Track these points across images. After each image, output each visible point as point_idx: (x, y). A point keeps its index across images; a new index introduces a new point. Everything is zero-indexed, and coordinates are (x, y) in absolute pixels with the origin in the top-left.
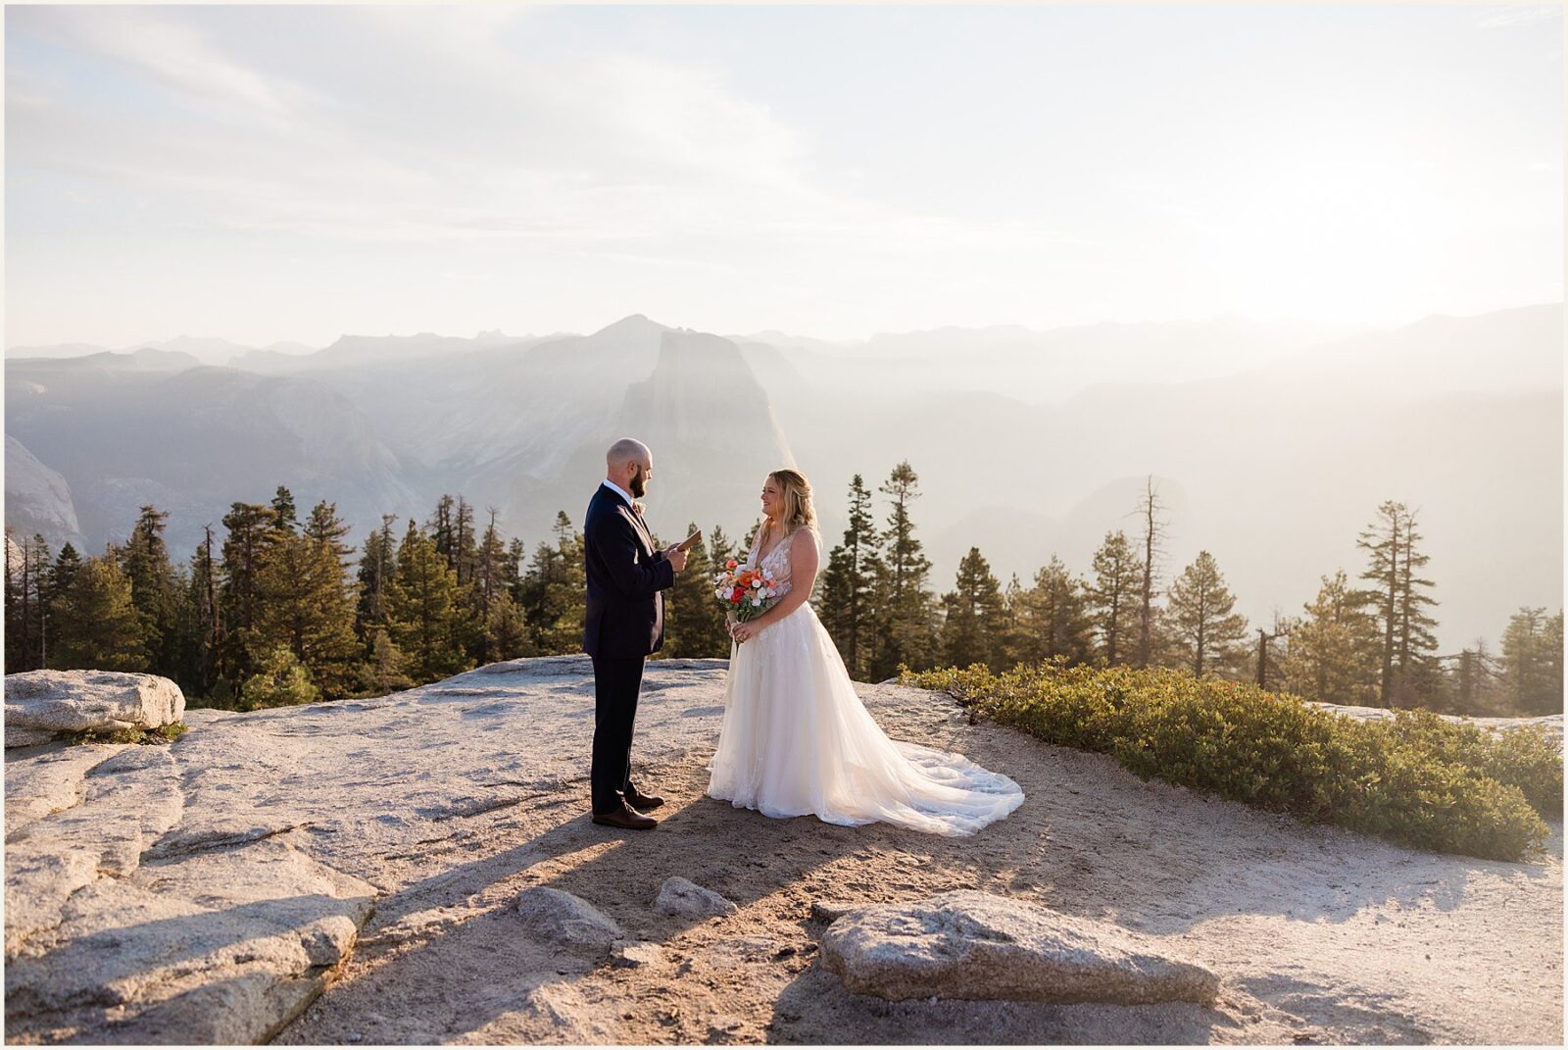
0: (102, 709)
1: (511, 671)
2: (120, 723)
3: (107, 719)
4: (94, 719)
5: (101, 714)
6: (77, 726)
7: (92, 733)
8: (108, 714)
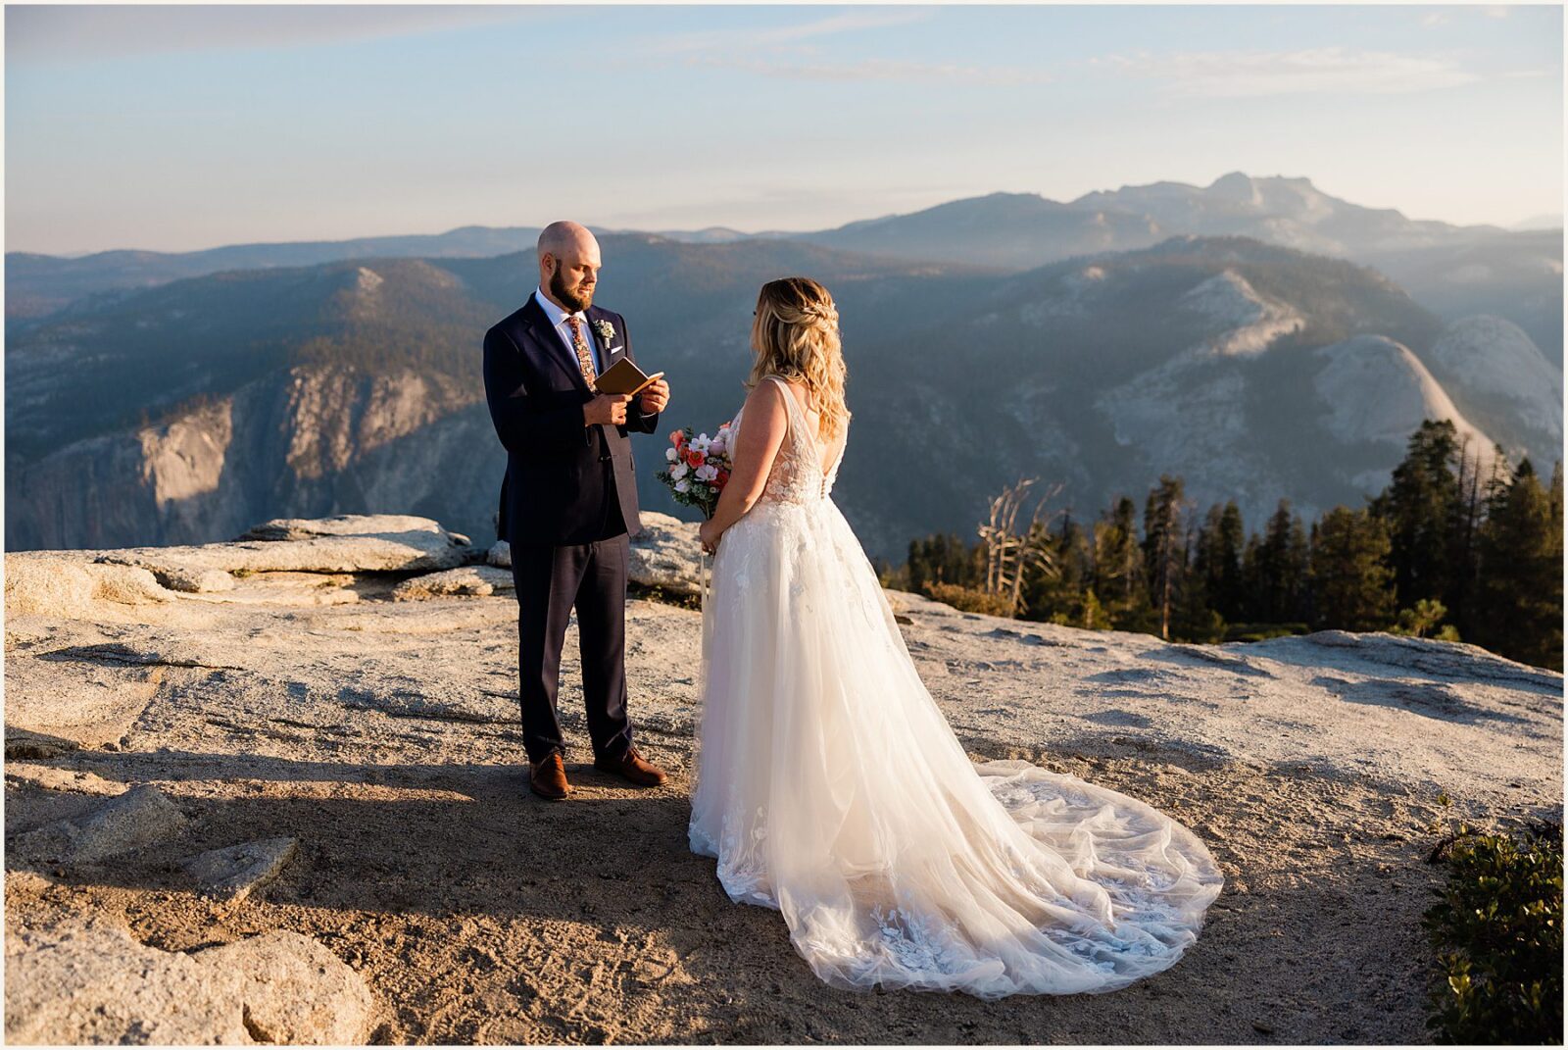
0: (673, 567)
1: (1341, 645)
2: (694, 587)
3: (677, 579)
4: (661, 576)
5: (670, 572)
6: (647, 581)
7: (659, 591)
8: (679, 573)
